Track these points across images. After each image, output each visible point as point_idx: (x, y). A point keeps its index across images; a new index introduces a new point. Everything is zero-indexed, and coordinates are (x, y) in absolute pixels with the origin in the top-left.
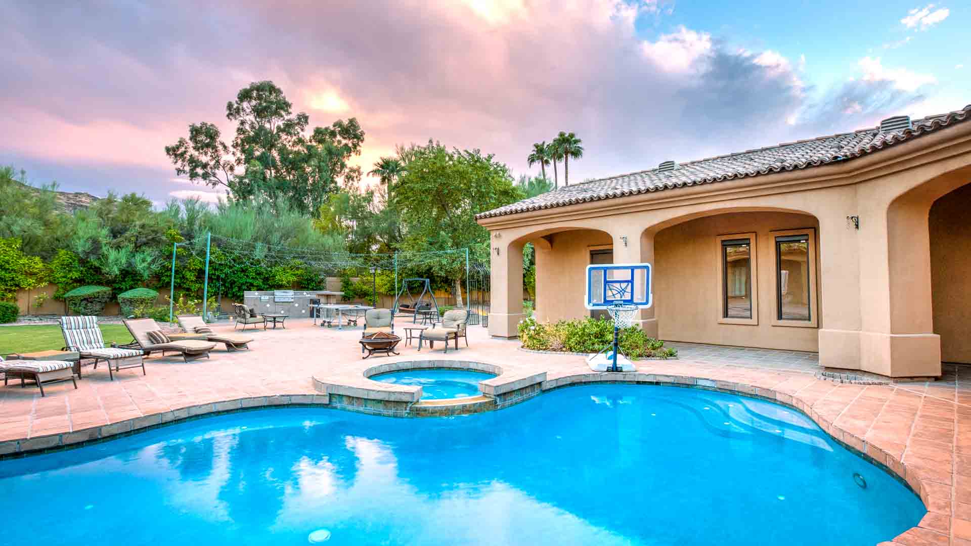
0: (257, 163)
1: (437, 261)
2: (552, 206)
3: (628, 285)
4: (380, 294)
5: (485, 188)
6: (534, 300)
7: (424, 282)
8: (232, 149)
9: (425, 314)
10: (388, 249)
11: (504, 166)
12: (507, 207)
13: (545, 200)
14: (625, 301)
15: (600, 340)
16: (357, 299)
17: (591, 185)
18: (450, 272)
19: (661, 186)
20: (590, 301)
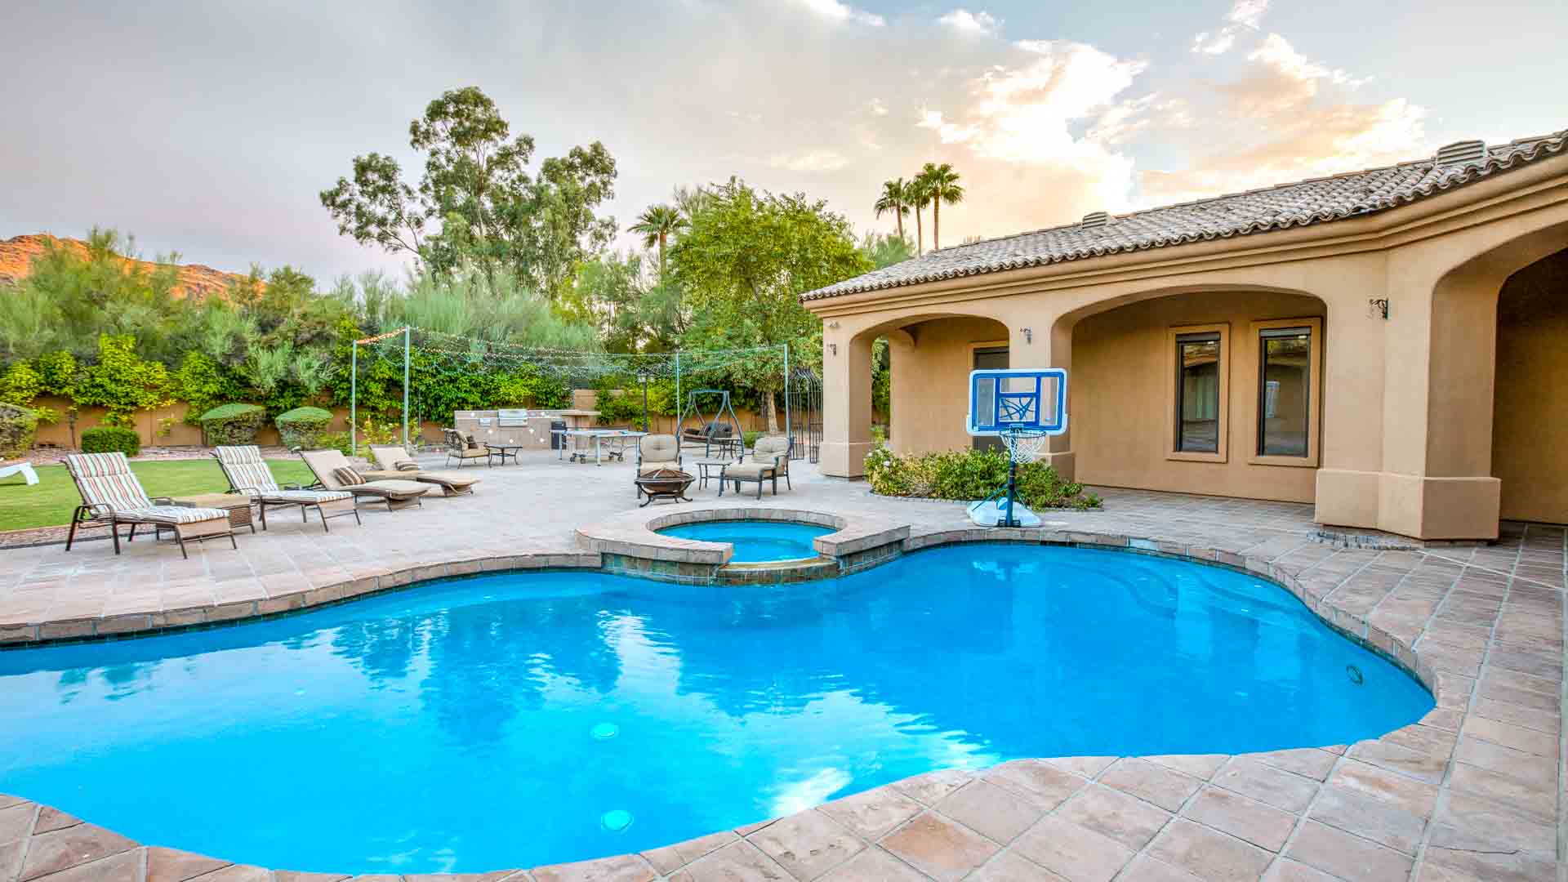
0: (458, 216)
1: (739, 362)
2: (917, 282)
3: (1031, 400)
4: (653, 414)
5: (813, 253)
6: (888, 424)
7: (721, 396)
8: (418, 194)
9: (723, 443)
10: (663, 345)
11: (843, 218)
12: (848, 282)
13: (907, 272)
14: (1026, 424)
15: (988, 482)
16: (619, 423)
17: (977, 249)
18: (758, 381)
19: (1085, 251)
20: (974, 425)
